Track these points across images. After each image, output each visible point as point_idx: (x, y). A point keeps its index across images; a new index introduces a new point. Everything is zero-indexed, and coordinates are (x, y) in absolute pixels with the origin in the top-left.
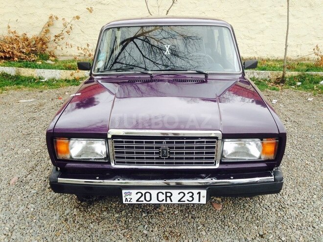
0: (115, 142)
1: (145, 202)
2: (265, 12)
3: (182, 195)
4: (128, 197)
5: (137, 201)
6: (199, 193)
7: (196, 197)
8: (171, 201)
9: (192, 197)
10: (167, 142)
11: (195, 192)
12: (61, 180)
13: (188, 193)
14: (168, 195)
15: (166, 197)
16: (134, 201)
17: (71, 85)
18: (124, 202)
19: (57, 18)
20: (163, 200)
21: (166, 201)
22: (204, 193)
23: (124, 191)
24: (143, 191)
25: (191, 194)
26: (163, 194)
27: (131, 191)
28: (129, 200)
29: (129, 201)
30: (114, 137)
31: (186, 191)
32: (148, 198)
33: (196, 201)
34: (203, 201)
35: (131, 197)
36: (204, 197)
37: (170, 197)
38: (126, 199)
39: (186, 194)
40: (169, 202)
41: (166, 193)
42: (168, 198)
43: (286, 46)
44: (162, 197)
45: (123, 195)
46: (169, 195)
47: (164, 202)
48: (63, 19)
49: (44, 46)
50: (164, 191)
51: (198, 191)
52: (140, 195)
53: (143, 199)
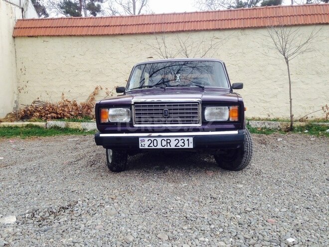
0: (136, 106)
1: (153, 147)
3: (177, 141)
4: (143, 143)
5: (149, 146)
6: (188, 140)
7: (186, 142)
9: (183, 143)
10: (168, 105)
11: (186, 139)
12: (101, 135)
15: (167, 143)
16: (146, 147)
18: (140, 147)
19: (102, 89)
20: (165, 145)
23: (140, 139)
24: (152, 139)
25: (183, 141)
26: (165, 141)
27: (144, 139)
29: (143, 146)
30: (135, 103)
31: (180, 139)
32: (155, 145)
33: (186, 146)
34: (191, 146)
35: (144, 143)
36: (191, 143)
37: (169, 143)
39: (180, 140)
40: (169, 147)
41: (167, 140)
42: (168, 144)
43: (291, 99)
44: (164, 143)
45: (140, 142)
46: (169, 141)
47: (166, 147)
48: (107, 89)
50: (165, 139)
51: (187, 138)
52: (150, 141)
53: (152, 145)
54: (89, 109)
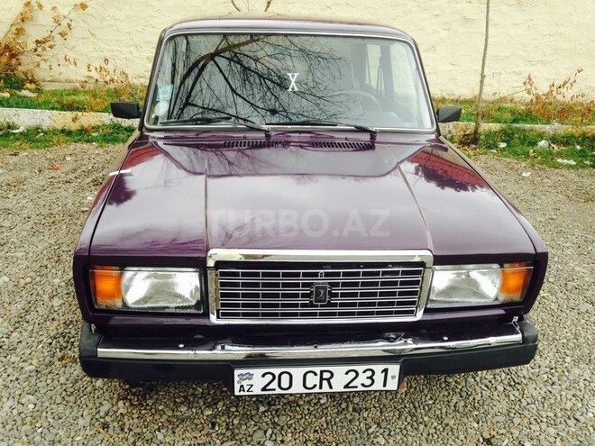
0: (222, 274)
1: (279, 391)
2: (438, 12)
3: (352, 375)
4: (245, 383)
5: (264, 389)
6: (386, 371)
7: (379, 377)
8: (331, 387)
9: (371, 378)
10: (327, 275)
11: (378, 368)
12: (103, 352)
13: (364, 372)
14: (324, 377)
15: (322, 379)
16: (257, 391)
17: (76, 142)
18: (237, 393)
19: (40, 6)
20: (315, 386)
21: (321, 388)
22: (394, 369)
23: (237, 372)
24: (277, 371)
25: (369, 373)
26: (316, 374)
27: (251, 371)
28: (246, 388)
29: (246, 390)
30: (219, 264)
31: (360, 368)
32: (285, 383)
33: (378, 386)
34: (392, 385)
35: (250, 382)
36: (393, 377)
37: (328, 380)
38: (242, 386)
39: (360, 373)
40: (326, 388)
41: (322, 372)
42: (325, 383)
43: (483, 76)
44: (312, 380)
45: (236, 379)
46: (326, 375)
47: (317, 390)
48: (54, 8)
49: (14, 61)
50: (317, 369)
51: (383, 367)
52: (269, 377)
53: (274, 385)
54: (13, 56)
